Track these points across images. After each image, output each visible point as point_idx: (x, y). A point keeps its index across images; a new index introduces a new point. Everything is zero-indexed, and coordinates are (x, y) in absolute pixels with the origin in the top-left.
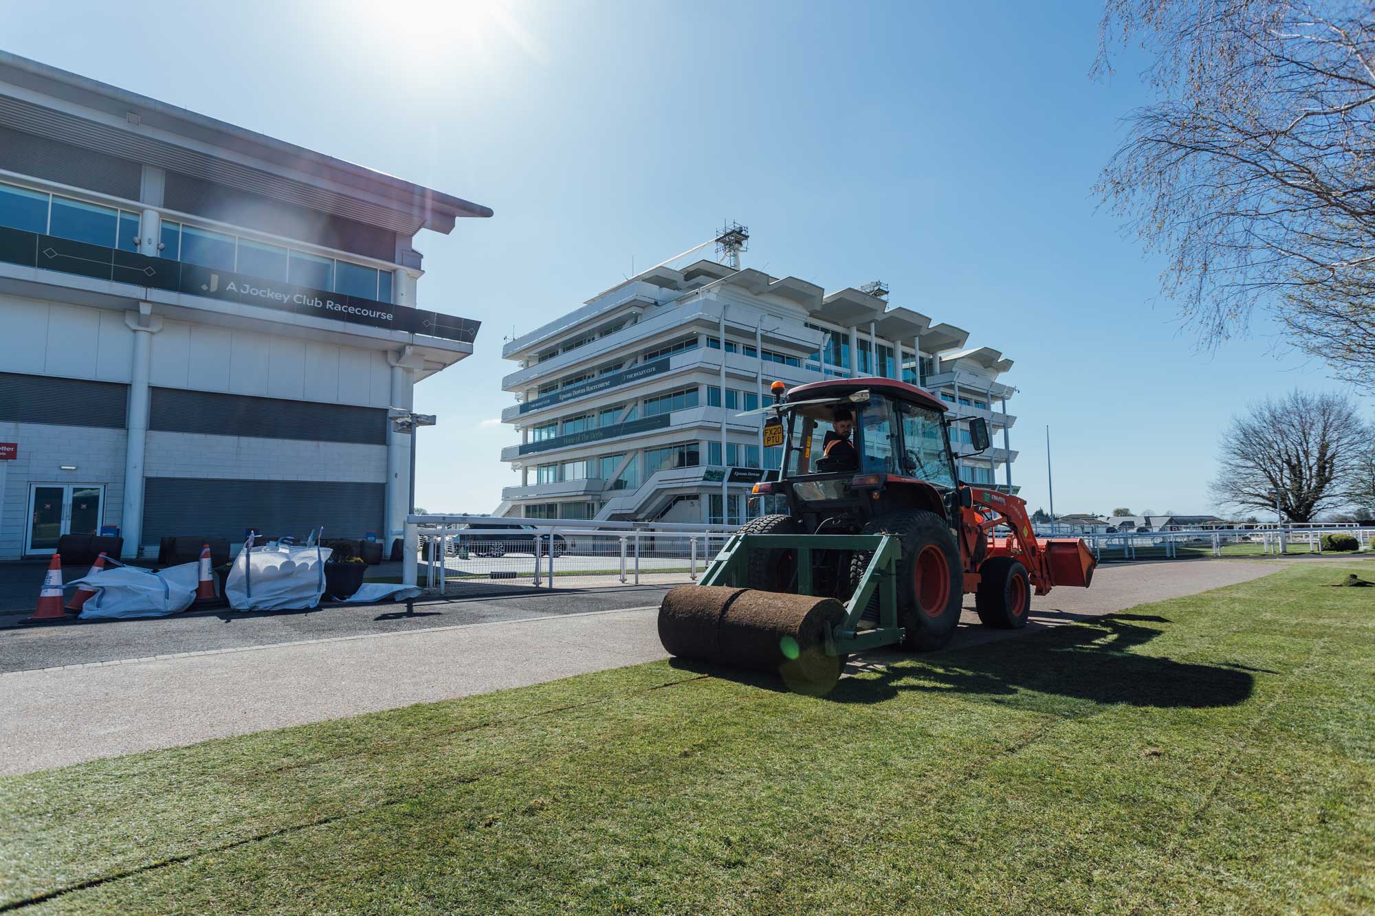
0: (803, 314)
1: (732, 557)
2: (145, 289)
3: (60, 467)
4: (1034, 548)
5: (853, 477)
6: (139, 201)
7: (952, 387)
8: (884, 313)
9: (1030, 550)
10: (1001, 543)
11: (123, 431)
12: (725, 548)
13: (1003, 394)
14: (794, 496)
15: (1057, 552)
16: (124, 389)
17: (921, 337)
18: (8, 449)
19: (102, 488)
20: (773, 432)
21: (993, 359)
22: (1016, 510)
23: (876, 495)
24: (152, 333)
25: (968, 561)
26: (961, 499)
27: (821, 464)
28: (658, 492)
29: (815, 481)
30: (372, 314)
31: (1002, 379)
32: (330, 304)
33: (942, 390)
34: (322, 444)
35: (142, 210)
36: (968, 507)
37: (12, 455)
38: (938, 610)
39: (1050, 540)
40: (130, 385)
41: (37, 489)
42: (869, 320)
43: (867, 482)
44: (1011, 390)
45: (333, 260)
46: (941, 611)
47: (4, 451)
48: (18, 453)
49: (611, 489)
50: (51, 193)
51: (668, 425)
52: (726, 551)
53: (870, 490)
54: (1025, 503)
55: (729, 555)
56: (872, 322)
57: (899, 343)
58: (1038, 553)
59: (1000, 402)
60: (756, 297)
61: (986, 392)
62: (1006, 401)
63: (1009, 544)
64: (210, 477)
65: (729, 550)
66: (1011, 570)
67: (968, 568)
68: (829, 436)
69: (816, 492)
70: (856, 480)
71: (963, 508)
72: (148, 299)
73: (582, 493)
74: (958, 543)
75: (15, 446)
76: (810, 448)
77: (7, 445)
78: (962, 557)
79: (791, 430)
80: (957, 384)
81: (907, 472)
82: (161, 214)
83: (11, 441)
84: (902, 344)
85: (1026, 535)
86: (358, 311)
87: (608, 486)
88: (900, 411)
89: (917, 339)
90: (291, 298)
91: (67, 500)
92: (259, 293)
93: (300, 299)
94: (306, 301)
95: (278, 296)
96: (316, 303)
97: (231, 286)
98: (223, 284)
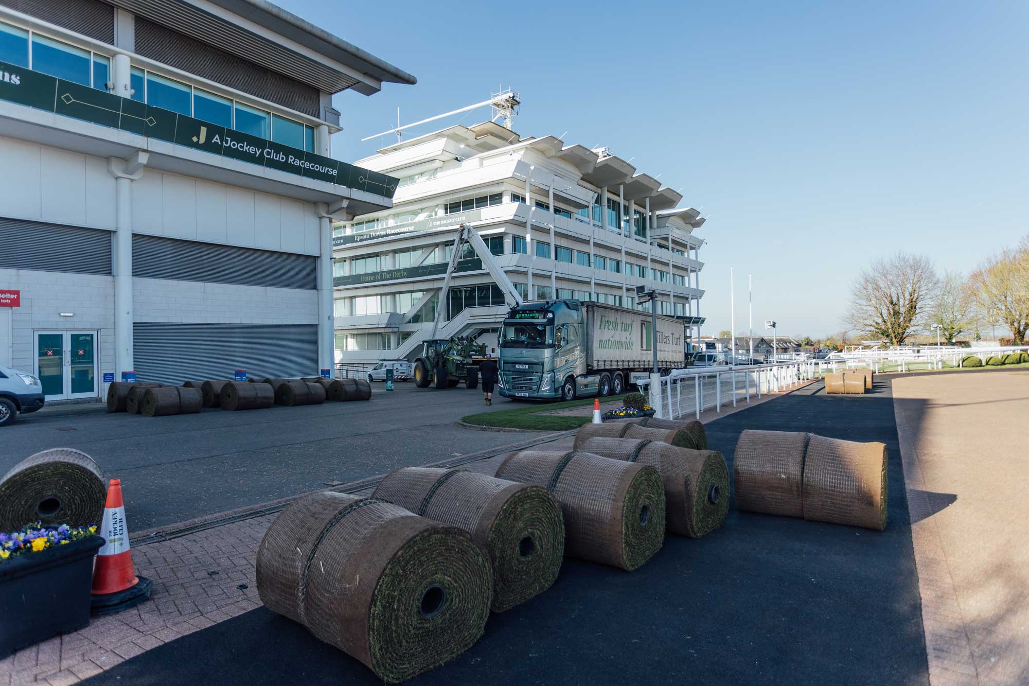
0: (578, 176)
2: (146, 138)
3: (60, 314)
6: (113, 44)
7: (666, 239)
8: (632, 177)
11: (109, 278)
13: (697, 245)
16: (108, 235)
17: (651, 198)
18: (12, 296)
19: (95, 334)
21: (694, 217)
24: (132, 180)
28: (469, 326)
30: (322, 170)
31: (696, 232)
32: (291, 158)
33: (659, 241)
34: (268, 288)
35: (115, 54)
37: (15, 303)
40: (115, 232)
41: (40, 336)
42: (620, 182)
44: (701, 242)
45: (269, 113)
47: (8, 299)
48: (21, 300)
49: (410, 322)
50: (31, 30)
51: (480, 268)
56: (621, 184)
57: (633, 202)
59: (695, 252)
61: (687, 243)
62: (698, 250)
64: (184, 321)
72: (149, 149)
73: (384, 326)
75: (17, 293)
77: (11, 292)
80: (670, 237)
82: (132, 59)
83: (13, 288)
84: (635, 204)
86: (313, 166)
87: (407, 320)
89: (648, 199)
90: (262, 153)
91: (67, 346)
92: (238, 146)
93: (269, 153)
94: (273, 156)
95: (252, 150)
96: (281, 157)
97: (216, 139)
98: (209, 136)
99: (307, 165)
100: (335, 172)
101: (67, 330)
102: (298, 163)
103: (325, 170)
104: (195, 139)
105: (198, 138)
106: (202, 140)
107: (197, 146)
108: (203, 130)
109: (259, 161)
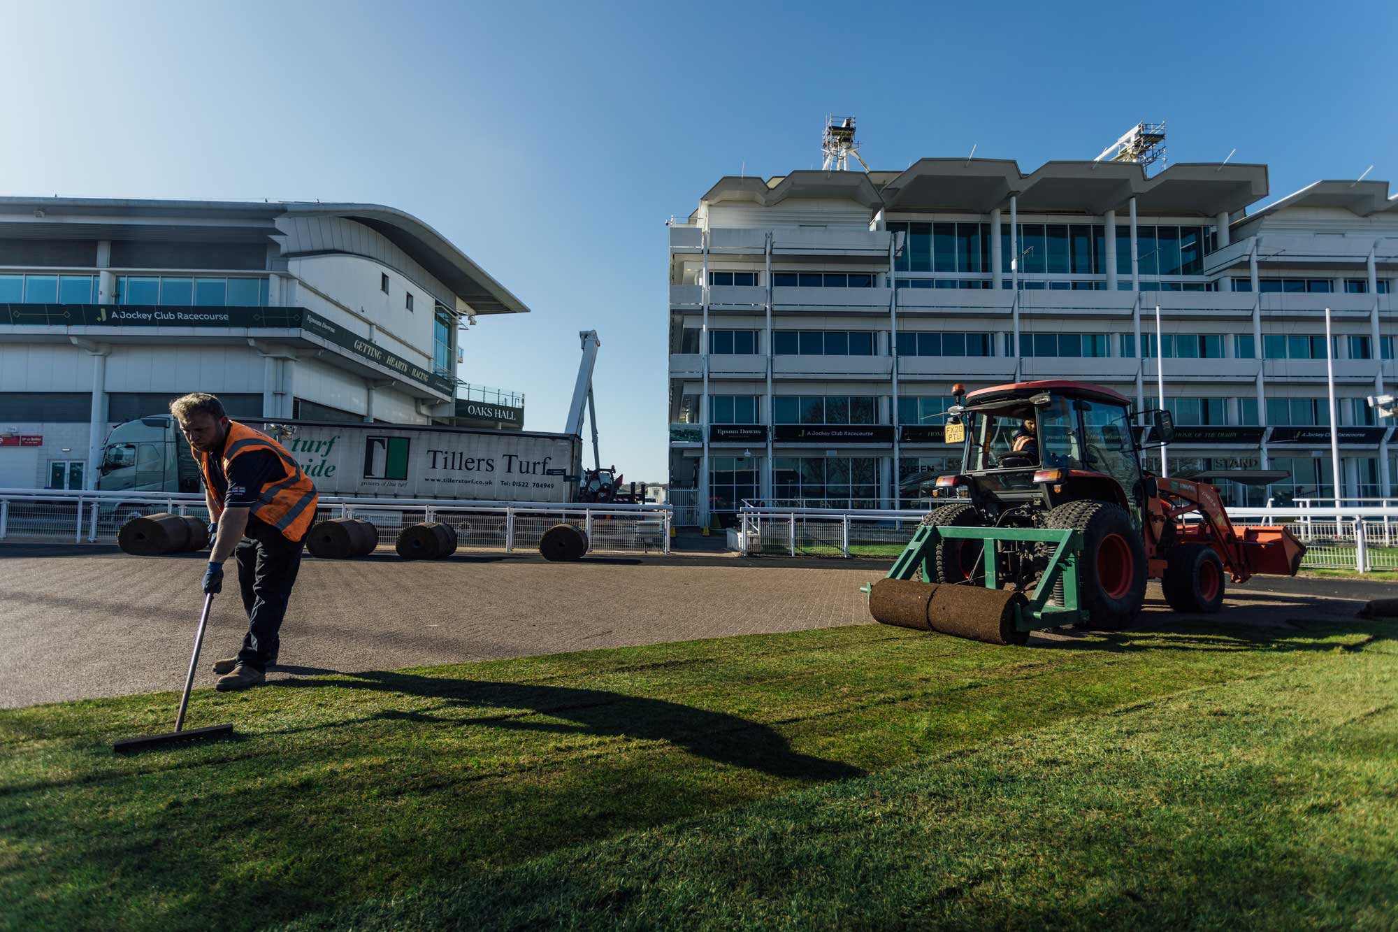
1: (923, 546)
3: (62, 450)
4: (1230, 535)
12: (915, 537)
14: (976, 487)
19: (84, 462)
22: (1208, 497)
23: (1057, 488)
25: (1154, 548)
26: (1146, 489)
30: (212, 317)
32: (180, 315)
36: (1153, 497)
37: (40, 443)
38: (1120, 592)
40: (91, 393)
41: (53, 464)
46: (1124, 593)
48: (43, 442)
53: (1052, 484)
55: (919, 544)
60: (769, 208)
61: (1363, 260)
63: (1201, 531)
65: (919, 539)
66: (1200, 556)
67: (1154, 554)
71: (1148, 499)
72: (68, 334)
74: (1143, 534)
75: (41, 437)
77: (38, 437)
78: (1148, 544)
80: (1255, 259)
81: (1088, 466)
85: (1220, 523)
86: (202, 316)
88: (1079, 408)
90: (153, 316)
91: (67, 471)
92: (132, 316)
93: (159, 316)
94: (163, 316)
95: (144, 316)
96: (170, 316)
97: (114, 315)
98: (109, 315)
99: (196, 317)
100: (226, 317)
101: (68, 460)
102: (187, 317)
103: (216, 317)
104: (99, 319)
105: (101, 316)
106: (104, 318)
107: (102, 323)
108: (103, 311)
109: (153, 323)
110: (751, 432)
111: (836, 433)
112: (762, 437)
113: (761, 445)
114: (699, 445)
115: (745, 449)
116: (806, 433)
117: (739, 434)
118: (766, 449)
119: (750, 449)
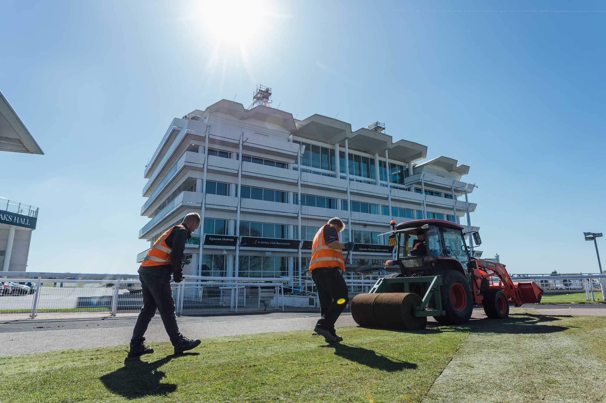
1: (379, 286)
4: (512, 286)
5: (424, 257)
7: (420, 183)
9: (509, 287)
10: (496, 284)
13: (466, 189)
14: (402, 266)
15: (523, 287)
20: (392, 240)
21: (452, 165)
22: (501, 269)
23: (433, 264)
25: (479, 291)
26: (472, 265)
27: (413, 253)
29: (411, 259)
33: (415, 186)
36: (476, 268)
38: (462, 309)
39: (519, 282)
43: (430, 260)
44: (472, 187)
52: (377, 285)
53: (431, 262)
54: (504, 266)
55: (378, 286)
58: (514, 288)
59: (464, 196)
60: (242, 121)
61: (450, 187)
62: (468, 195)
63: (500, 284)
65: (378, 284)
67: (478, 294)
68: (415, 242)
69: (411, 263)
70: (426, 259)
71: (474, 269)
76: (408, 246)
78: (475, 289)
79: (399, 240)
80: (423, 181)
81: (447, 255)
85: (507, 280)
88: (442, 231)
89: (387, 151)
110: (228, 240)
111: (273, 243)
112: (234, 244)
113: (233, 248)
114: (197, 246)
115: (222, 250)
116: (257, 242)
117: (222, 241)
118: (235, 250)
119: (227, 250)
